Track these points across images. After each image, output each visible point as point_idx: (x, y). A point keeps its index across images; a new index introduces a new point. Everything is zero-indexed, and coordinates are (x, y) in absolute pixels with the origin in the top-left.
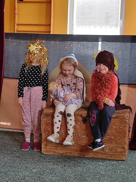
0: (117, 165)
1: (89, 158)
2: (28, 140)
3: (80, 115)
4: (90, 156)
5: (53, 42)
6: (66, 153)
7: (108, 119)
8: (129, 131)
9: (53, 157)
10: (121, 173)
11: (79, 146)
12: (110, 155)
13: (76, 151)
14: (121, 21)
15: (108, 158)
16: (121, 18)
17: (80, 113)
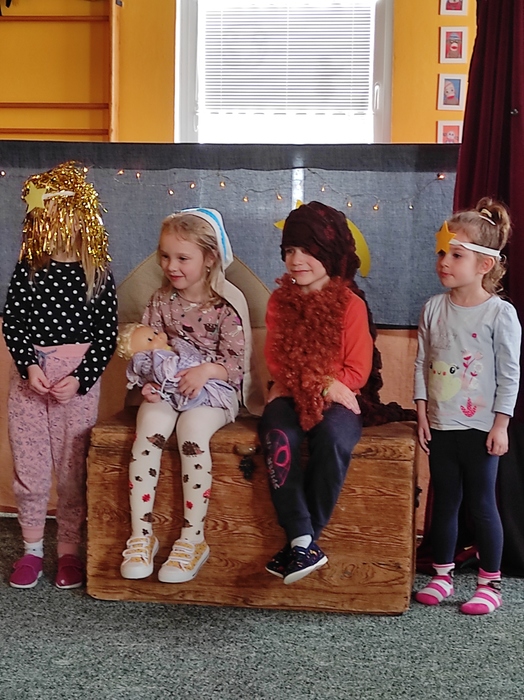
0: (374, 633)
1: (269, 611)
2: (35, 548)
3: (230, 449)
4: (273, 602)
5: (121, 172)
6: (180, 594)
7: (340, 461)
8: (416, 504)
9: (131, 611)
10: (388, 660)
11: (230, 564)
12: (346, 596)
13: (218, 582)
14: (377, 87)
15: (339, 607)
16: (377, 77)
17: (232, 441)
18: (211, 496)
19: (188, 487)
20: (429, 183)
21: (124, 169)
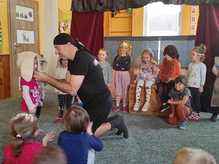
2: (118, 105)
3: (154, 88)
9: (136, 115)
11: (153, 108)
13: (151, 111)
14: (179, 27)
18: (150, 96)
19: (147, 95)
20: (189, 42)
21: (136, 41)
